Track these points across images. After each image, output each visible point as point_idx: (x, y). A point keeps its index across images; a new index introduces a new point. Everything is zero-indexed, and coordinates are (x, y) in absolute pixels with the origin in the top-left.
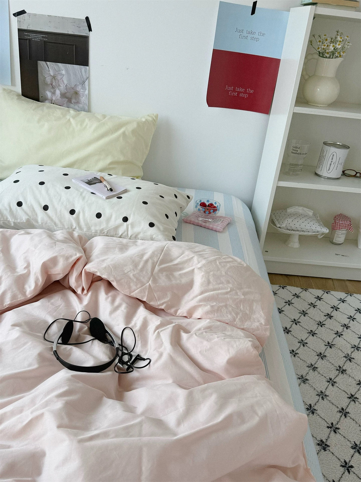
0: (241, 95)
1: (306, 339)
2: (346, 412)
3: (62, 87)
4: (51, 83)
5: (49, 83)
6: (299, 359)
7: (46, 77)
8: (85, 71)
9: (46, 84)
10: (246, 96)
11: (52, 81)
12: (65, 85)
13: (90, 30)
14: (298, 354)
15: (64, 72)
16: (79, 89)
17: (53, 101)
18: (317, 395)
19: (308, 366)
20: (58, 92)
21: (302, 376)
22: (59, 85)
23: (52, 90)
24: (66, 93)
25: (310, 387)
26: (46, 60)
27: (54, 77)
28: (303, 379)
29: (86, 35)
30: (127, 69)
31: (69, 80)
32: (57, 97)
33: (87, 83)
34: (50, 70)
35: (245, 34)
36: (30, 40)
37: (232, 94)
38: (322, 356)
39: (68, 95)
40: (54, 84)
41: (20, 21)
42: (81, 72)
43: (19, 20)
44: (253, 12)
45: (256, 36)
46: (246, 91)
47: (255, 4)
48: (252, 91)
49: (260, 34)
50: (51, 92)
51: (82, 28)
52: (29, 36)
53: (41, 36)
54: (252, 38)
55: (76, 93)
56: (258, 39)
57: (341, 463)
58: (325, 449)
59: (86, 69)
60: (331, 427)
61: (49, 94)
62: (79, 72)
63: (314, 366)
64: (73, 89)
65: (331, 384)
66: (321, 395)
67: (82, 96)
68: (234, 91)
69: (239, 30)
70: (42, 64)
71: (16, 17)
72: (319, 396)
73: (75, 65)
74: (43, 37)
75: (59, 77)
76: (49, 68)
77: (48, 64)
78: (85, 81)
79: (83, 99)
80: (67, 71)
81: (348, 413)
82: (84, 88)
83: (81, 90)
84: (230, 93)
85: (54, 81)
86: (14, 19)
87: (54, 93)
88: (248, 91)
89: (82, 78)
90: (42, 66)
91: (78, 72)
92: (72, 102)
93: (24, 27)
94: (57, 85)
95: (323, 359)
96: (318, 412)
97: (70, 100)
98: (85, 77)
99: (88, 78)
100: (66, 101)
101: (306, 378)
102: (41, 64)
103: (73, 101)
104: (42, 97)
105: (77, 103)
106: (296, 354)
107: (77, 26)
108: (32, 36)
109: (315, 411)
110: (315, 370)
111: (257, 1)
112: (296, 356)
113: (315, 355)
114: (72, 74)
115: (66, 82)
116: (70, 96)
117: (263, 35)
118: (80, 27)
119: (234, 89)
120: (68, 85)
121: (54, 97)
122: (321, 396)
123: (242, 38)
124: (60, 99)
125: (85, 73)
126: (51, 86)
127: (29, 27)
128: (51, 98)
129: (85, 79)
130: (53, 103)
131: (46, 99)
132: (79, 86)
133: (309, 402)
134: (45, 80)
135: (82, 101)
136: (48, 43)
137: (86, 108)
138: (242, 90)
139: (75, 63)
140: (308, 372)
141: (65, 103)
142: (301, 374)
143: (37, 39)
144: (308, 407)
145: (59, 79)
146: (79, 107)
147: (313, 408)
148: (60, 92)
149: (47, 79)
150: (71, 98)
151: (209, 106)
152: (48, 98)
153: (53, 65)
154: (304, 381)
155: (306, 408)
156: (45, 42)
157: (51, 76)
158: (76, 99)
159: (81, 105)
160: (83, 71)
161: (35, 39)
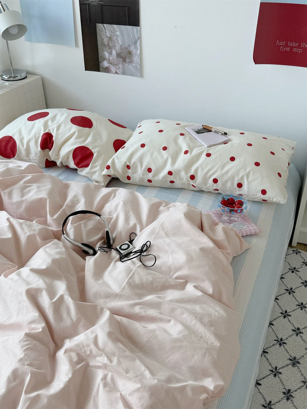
0: (294, 50)
3: (118, 48)
4: (108, 44)
5: (106, 44)
6: (301, 339)
7: (103, 38)
8: (137, 32)
9: (104, 45)
10: (300, 51)
11: (109, 43)
12: (120, 45)
14: (303, 333)
15: (118, 33)
16: (132, 49)
17: (110, 61)
18: (302, 382)
20: (114, 52)
21: (295, 358)
22: (115, 46)
23: (109, 51)
24: (121, 53)
25: (299, 371)
26: (103, 23)
27: (110, 38)
28: (294, 361)
31: (123, 41)
32: (113, 56)
33: (138, 43)
34: (107, 31)
36: (89, 4)
37: (284, 50)
39: (123, 55)
40: (110, 45)
42: (133, 32)
46: (300, 44)
50: (108, 52)
55: (130, 53)
59: (138, 29)
61: (107, 54)
62: (131, 33)
64: (127, 49)
67: (135, 56)
73: (128, 25)
74: (100, 1)
75: (114, 38)
76: (106, 30)
77: (105, 26)
78: (138, 40)
79: (136, 59)
80: (121, 32)
82: (136, 47)
83: (134, 50)
84: (282, 49)
85: (110, 42)
87: (111, 53)
88: (303, 45)
89: (134, 38)
90: (100, 28)
92: (127, 62)
96: (294, 400)
97: (124, 60)
98: (137, 37)
99: (140, 38)
100: (121, 61)
101: (299, 360)
102: (99, 26)
103: (127, 60)
104: (101, 57)
105: (131, 62)
106: (300, 333)
108: (91, 1)
109: (291, 398)
112: (298, 335)
114: (125, 35)
115: (120, 42)
116: (124, 57)
119: (286, 44)
120: (122, 45)
121: (111, 57)
124: (116, 59)
125: (137, 33)
126: (108, 46)
128: (108, 57)
129: (137, 38)
130: (110, 63)
131: (105, 59)
132: (132, 46)
133: (289, 387)
134: (103, 41)
135: (135, 61)
136: (104, 7)
137: (139, 67)
138: (295, 44)
139: (127, 23)
140: (304, 354)
141: (120, 62)
142: (295, 356)
143: (94, 3)
144: (286, 392)
145: (114, 39)
146: (132, 66)
147: (290, 394)
148: (116, 52)
149: (104, 40)
150: (125, 58)
151: (256, 63)
152: (106, 58)
153: (109, 26)
154: (294, 364)
155: (283, 392)
156: (102, 5)
157: (108, 37)
158: (129, 59)
159: (134, 65)
160: (135, 31)
161: (93, 3)
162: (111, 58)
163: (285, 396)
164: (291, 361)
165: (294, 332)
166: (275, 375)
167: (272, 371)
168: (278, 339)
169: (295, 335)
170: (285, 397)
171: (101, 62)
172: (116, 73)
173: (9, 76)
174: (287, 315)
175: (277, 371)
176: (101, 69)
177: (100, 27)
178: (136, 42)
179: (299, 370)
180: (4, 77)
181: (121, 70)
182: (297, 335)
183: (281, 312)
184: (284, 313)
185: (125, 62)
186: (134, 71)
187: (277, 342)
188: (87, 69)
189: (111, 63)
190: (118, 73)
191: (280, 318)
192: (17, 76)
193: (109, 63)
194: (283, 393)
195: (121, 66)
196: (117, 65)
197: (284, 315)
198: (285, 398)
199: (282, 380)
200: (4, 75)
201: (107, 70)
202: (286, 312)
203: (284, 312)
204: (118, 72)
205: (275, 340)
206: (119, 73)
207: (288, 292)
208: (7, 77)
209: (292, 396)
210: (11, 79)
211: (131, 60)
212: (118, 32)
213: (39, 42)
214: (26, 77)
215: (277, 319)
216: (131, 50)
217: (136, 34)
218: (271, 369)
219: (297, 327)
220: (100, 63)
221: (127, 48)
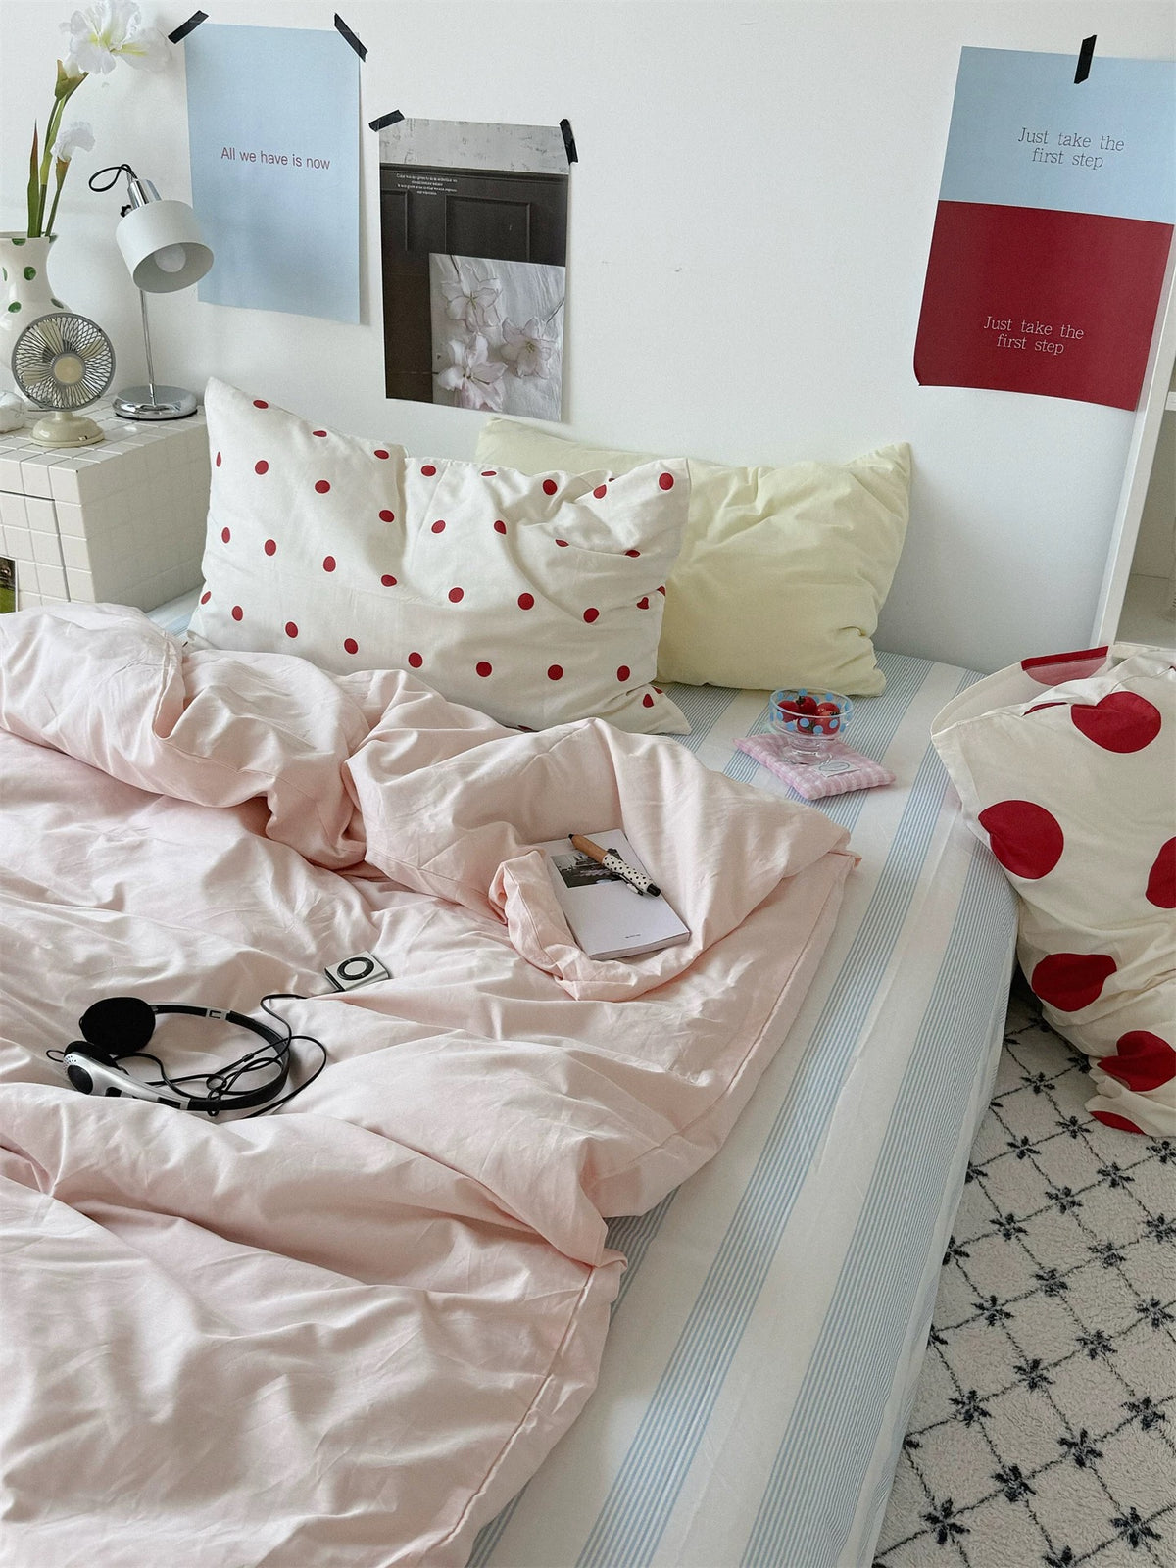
0: (1041, 346)
1: (1134, 1165)
2: (1155, 1414)
3: (494, 328)
4: (464, 317)
5: (458, 318)
6: (1076, 1222)
7: (450, 299)
8: (556, 281)
9: (452, 321)
10: (1057, 349)
11: (466, 313)
12: (502, 322)
13: (572, 156)
14: (1080, 1205)
15: (498, 285)
16: (539, 333)
17: (468, 370)
18: (1076, 1340)
19: (1092, 1249)
20: (482, 344)
21: (1053, 1272)
22: (486, 324)
23: (467, 338)
24: (503, 346)
25: (1065, 1309)
26: (451, 252)
27: (472, 300)
28: (1050, 1282)
29: (561, 173)
30: (677, 271)
31: (512, 308)
32: (479, 356)
33: (559, 316)
34: (462, 278)
35: (1052, 146)
36: (409, 193)
37: (1007, 344)
38: (1162, 1228)
39: (509, 351)
40: (471, 319)
41: (386, 143)
42: (545, 282)
43: (385, 139)
44: (1082, 74)
45: (1093, 150)
46: (1057, 330)
47: (1088, 45)
48: (1077, 334)
49: (1105, 143)
50: (463, 342)
51: (549, 154)
52: (408, 182)
53: (438, 182)
54: (1080, 160)
55: (531, 346)
56: (1099, 161)
57: (1049, 1551)
58: (1012, 1497)
59: (559, 272)
60: (1071, 1445)
61: (457, 349)
62: (539, 284)
63: (1114, 1252)
64: (521, 334)
65: (1149, 1319)
66: (1092, 1342)
67: (545, 355)
68: (1015, 332)
69: (1031, 136)
70: (440, 260)
71: (376, 131)
72: (1085, 1343)
73: (530, 262)
74: (445, 185)
75: (485, 300)
76: (460, 272)
77: (458, 261)
78: (557, 309)
79: (550, 364)
80: (508, 281)
81: (1163, 1417)
82: (551, 331)
83: (545, 337)
84: (1002, 341)
85: (471, 310)
86: (372, 138)
87: (470, 347)
88: (1065, 333)
89: (548, 303)
90: (441, 267)
91: (536, 285)
92: (520, 374)
93: (398, 159)
94: (481, 324)
95: (1162, 1237)
96: (1052, 1388)
97: (512, 368)
98: (555, 299)
99: (565, 301)
100: (502, 372)
101: (1065, 1279)
102: (438, 259)
103: (522, 369)
104: (439, 357)
105: (532, 374)
106: (1073, 1204)
107: (537, 150)
108: (418, 183)
109: (1045, 1383)
110: (1111, 1264)
111: (1094, 37)
112: (1067, 1211)
113: (1139, 1219)
114: (520, 290)
115: (503, 315)
116: (513, 358)
117: (1118, 146)
118: (545, 151)
119: (1016, 327)
120: (509, 321)
121: (470, 356)
122: (1090, 1346)
123: (1043, 159)
124: (488, 364)
125: (557, 285)
126: (464, 325)
127: (409, 157)
128: (463, 359)
129: (557, 302)
130: (468, 375)
131: (450, 364)
132: (539, 326)
133: (1037, 1352)
134: (449, 308)
135: (547, 371)
136: (456, 202)
137: (557, 389)
138: (1042, 329)
139: (528, 256)
140: (1083, 1263)
141: (499, 375)
142: (1052, 1267)
143: (428, 191)
144: (1025, 1367)
145: (485, 304)
146: (536, 386)
147: (1039, 1372)
148: (488, 342)
149: (453, 304)
150: (516, 361)
151: (921, 384)
152: (456, 361)
153: (470, 263)
154: (1052, 1289)
155: (1016, 1367)
156: (451, 198)
157: (465, 296)
158: (529, 365)
159: (542, 383)
160: (551, 280)
161: (423, 190)
162: (471, 362)
163: (1024, 1377)
164: (1040, 1281)
165: (1054, 1201)
166: (991, 1320)
167: (981, 1307)
168: (1001, 1216)
169: (1056, 1210)
170: (1024, 1379)
171: (437, 374)
172: (485, 407)
173: (139, 406)
174: (1030, 1150)
175: (998, 1308)
176: (436, 394)
177: (440, 264)
178: (553, 313)
179: (1065, 1306)
180: (125, 407)
181: (499, 400)
182: (1063, 1209)
183: (1011, 1140)
184: (1019, 1143)
185: (516, 374)
186: (541, 402)
187: (997, 1226)
188: (393, 392)
189: (469, 378)
190: (491, 409)
191: (1004, 1158)
192: (167, 405)
193: (464, 376)
194: (1016, 1370)
195: (500, 386)
196: (488, 384)
197: (1018, 1150)
198: (1025, 1382)
199: (1013, 1334)
200: (123, 403)
201: (456, 398)
202: (1025, 1141)
203: (1020, 1141)
204: (490, 403)
205: (993, 1222)
206: (495, 408)
207: (1033, 1085)
208: (133, 409)
209: (1044, 1379)
210: (148, 414)
211: (533, 368)
212: (498, 281)
213: (241, 305)
214: (195, 412)
215: (996, 1161)
216: (536, 336)
217: (554, 287)
218: (979, 1301)
219: (1061, 1187)
220: (434, 376)
221: (521, 332)
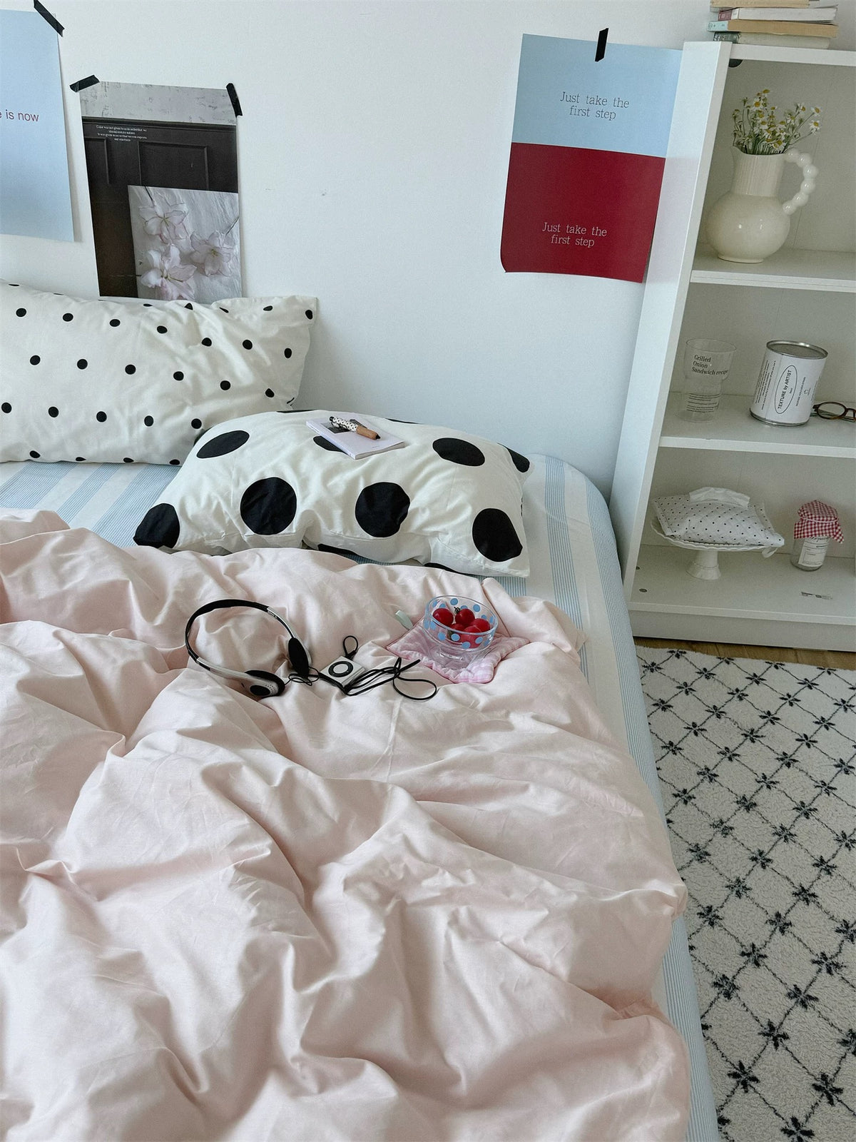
0: (579, 242)
1: (716, 765)
3: (184, 241)
4: (160, 232)
5: (154, 233)
6: (696, 809)
7: (147, 219)
8: (230, 204)
9: (147, 235)
10: (590, 243)
11: (161, 230)
12: (190, 235)
13: (238, 111)
14: (695, 798)
15: (185, 208)
16: (220, 242)
17: (165, 272)
18: (726, 887)
19: (712, 825)
20: (175, 252)
21: (697, 845)
22: (177, 237)
23: (162, 249)
24: (192, 253)
26: (145, 183)
27: (165, 220)
28: (698, 853)
29: (230, 124)
30: (323, 195)
31: (197, 225)
32: (173, 261)
33: (235, 229)
34: (156, 204)
35: (582, 104)
36: (108, 141)
37: (558, 242)
38: (747, 803)
39: (197, 257)
40: (164, 234)
41: (86, 101)
42: (223, 205)
43: (85, 98)
44: (600, 55)
45: (608, 108)
46: (589, 231)
47: (603, 35)
48: (603, 233)
50: (159, 251)
51: (220, 109)
52: (106, 131)
53: (130, 132)
55: (214, 252)
56: (613, 115)
59: (233, 198)
60: (748, 954)
61: (155, 257)
62: (218, 206)
63: (725, 825)
65: (759, 865)
66: (735, 887)
67: (227, 259)
68: (562, 233)
69: (569, 97)
70: (137, 191)
71: (76, 92)
72: (732, 888)
73: (210, 190)
74: (137, 134)
75: (176, 219)
76: (154, 200)
77: (152, 191)
78: (232, 224)
79: (230, 265)
80: (193, 205)
82: (230, 241)
83: (225, 246)
84: (555, 240)
85: (164, 227)
86: (74, 98)
87: (166, 254)
88: (595, 233)
89: (225, 219)
90: (139, 196)
91: (214, 207)
92: (207, 273)
93: (96, 113)
94: (173, 237)
95: (748, 809)
96: (724, 922)
97: (201, 269)
98: (232, 218)
99: (238, 218)
100: (193, 272)
101: (707, 849)
102: (135, 190)
103: (209, 269)
104: (141, 263)
105: (217, 273)
107: (210, 106)
108: (112, 131)
110: (726, 833)
111: (607, 30)
112: (688, 803)
113: (732, 801)
114: (203, 212)
115: (190, 229)
116: (201, 261)
118: (216, 108)
119: (563, 230)
120: (195, 234)
121: (166, 262)
122: (736, 889)
124: (181, 267)
125: (232, 207)
126: (159, 239)
127: (105, 112)
128: (160, 264)
129: (233, 220)
130: (165, 276)
131: (150, 268)
132: (220, 238)
133: (708, 901)
134: (146, 226)
135: (229, 270)
136: (148, 147)
137: (237, 282)
138: (580, 230)
139: (208, 185)
140: (712, 837)
141: (191, 274)
143: (123, 138)
144: (703, 912)
145: (175, 222)
146: (221, 282)
147: (713, 913)
148: (179, 249)
149: (150, 223)
150: (203, 264)
151: (507, 271)
152: (155, 266)
153: (161, 192)
154: (701, 858)
155: (698, 914)
156: (141, 143)
157: (159, 217)
158: (214, 266)
159: (225, 279)
160: (227, 202)
161: (120, 138)
162: (167, 266)
163: (705, 919)
164: (693, 853)
165: (678, 798)
169: (681, 804)
171: (140, 276)
172: (181, 298)
176: (140, 291)
177: (137, 194)
178: (230, 228)
179: (712, 867)
181: (191, 293)
182: (686, 802)
185: (203, 273)
186: (225, 293)
188: (105, 291)
189: (166, 278)
190: (185, 300)
193: (162, 277)
194: (699, 916)
195: (191, 282)
196: (181, 281)
198: (707, 923)
201: (157, 293)
204: (185, 296)
206: (189, 299)
209: (718, 917)
211: (218, 267)
212: (185, 205)
216: (217, 245)
217: (230, 208)
219: (681, 790)
220: (138, 278)
221: (206, 242)
